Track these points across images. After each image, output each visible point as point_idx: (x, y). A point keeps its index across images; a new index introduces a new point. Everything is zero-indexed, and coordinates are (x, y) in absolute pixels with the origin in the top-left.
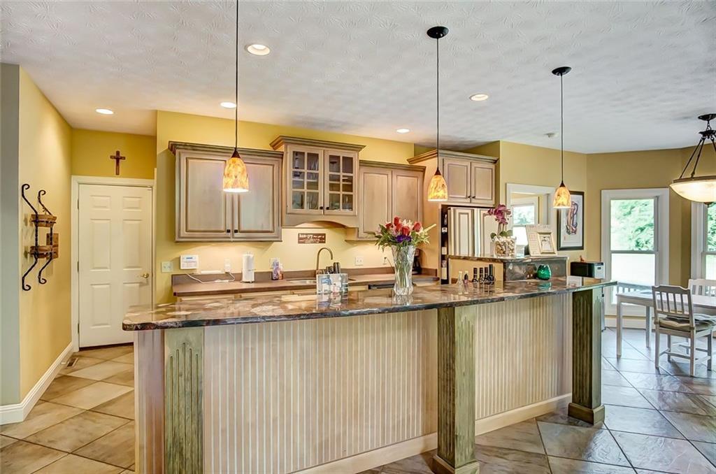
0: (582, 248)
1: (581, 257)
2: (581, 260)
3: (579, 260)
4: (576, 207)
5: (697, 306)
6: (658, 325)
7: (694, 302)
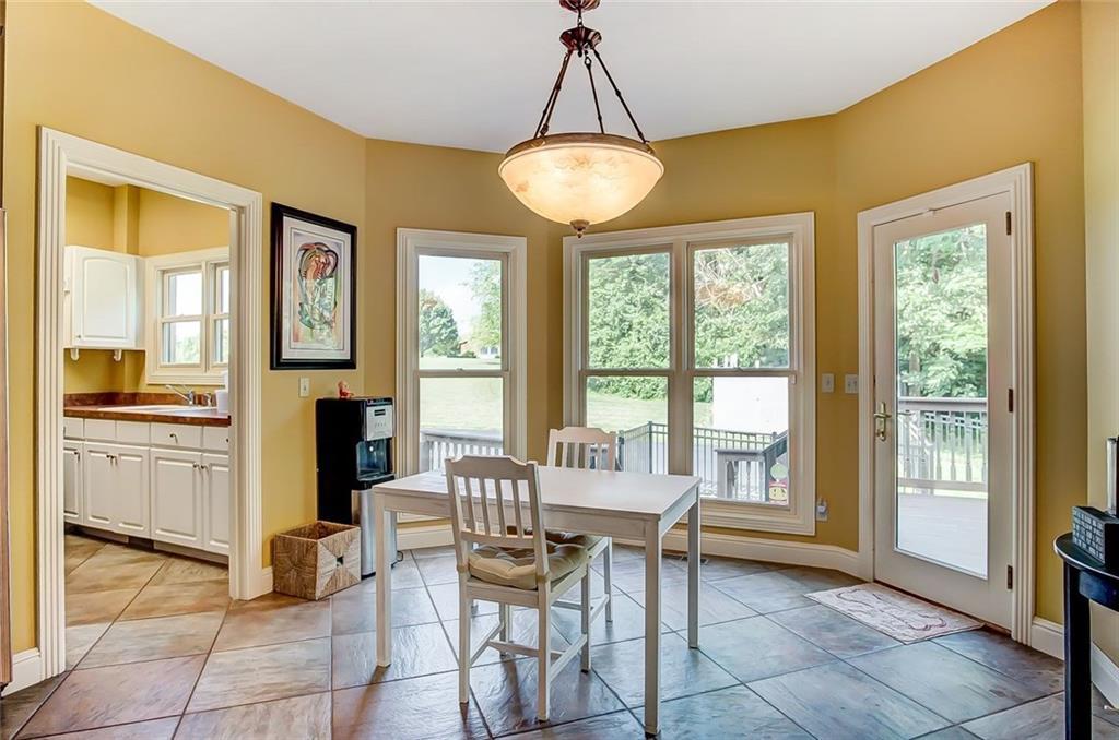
0: (349, 364)
1: (340, 385)
2: (341, 393)
3: (337, 396)
4: (332, 259)
5: (553, 508)
6: (466, 575)
7: (546, 498)
